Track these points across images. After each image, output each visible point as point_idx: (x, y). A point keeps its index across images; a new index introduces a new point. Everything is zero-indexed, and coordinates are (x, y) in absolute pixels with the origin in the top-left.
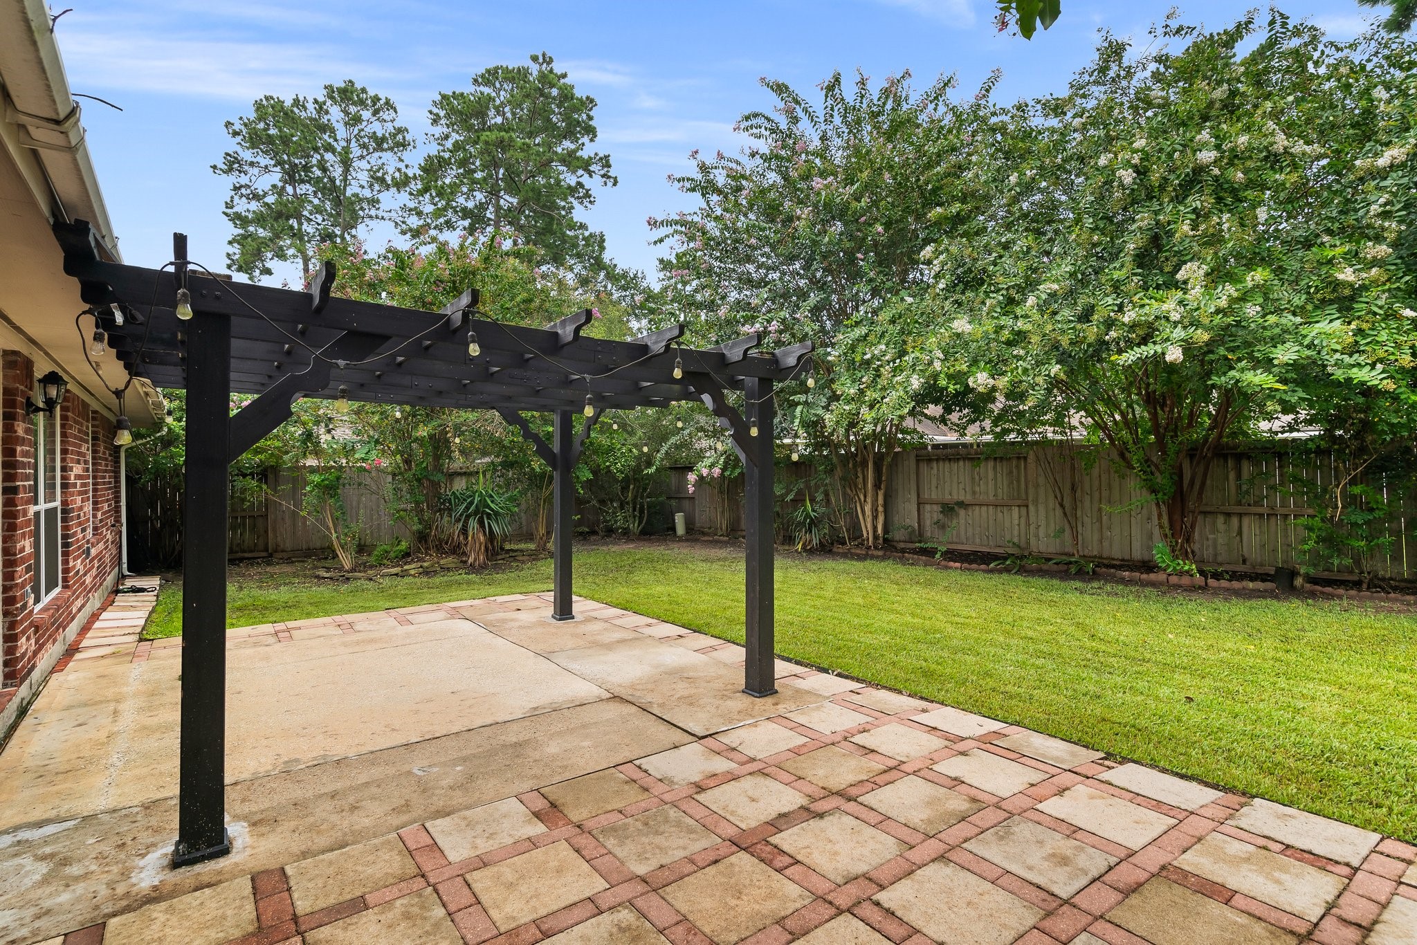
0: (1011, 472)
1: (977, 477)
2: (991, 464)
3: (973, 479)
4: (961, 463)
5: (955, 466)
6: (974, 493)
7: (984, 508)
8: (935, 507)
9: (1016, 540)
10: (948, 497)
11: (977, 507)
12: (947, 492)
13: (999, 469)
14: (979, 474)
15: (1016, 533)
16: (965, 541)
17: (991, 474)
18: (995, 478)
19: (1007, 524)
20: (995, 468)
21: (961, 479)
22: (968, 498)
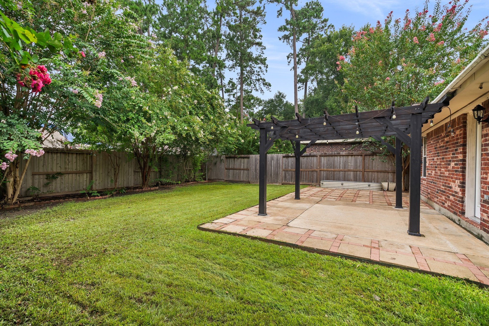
0: (84, 159)
1: (67, 161)
2: (75, 156)
3: (65, 162)
4: (59, 155)
5: (55, 156)
6: (66, 168)
7: (70, 175)
8: (41, 176)
9: (85, 187)
10: (50, 171)
11: (67, 175)
12: (49, 169)
13: (78, 158)
14: (68, 160)
15: (85, 184)
16: (59, 191)
17: (74, 160)
18: (77, 162)
19: (81, 181)
20: (76, 157)
21: (58, 162)
22: (63, 170)
